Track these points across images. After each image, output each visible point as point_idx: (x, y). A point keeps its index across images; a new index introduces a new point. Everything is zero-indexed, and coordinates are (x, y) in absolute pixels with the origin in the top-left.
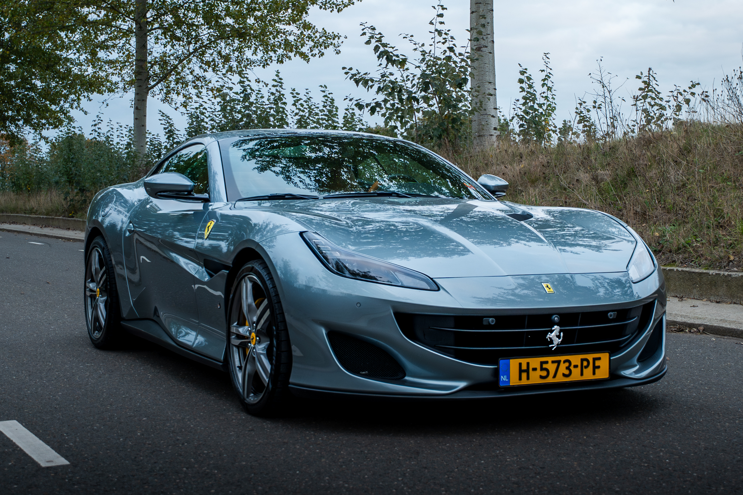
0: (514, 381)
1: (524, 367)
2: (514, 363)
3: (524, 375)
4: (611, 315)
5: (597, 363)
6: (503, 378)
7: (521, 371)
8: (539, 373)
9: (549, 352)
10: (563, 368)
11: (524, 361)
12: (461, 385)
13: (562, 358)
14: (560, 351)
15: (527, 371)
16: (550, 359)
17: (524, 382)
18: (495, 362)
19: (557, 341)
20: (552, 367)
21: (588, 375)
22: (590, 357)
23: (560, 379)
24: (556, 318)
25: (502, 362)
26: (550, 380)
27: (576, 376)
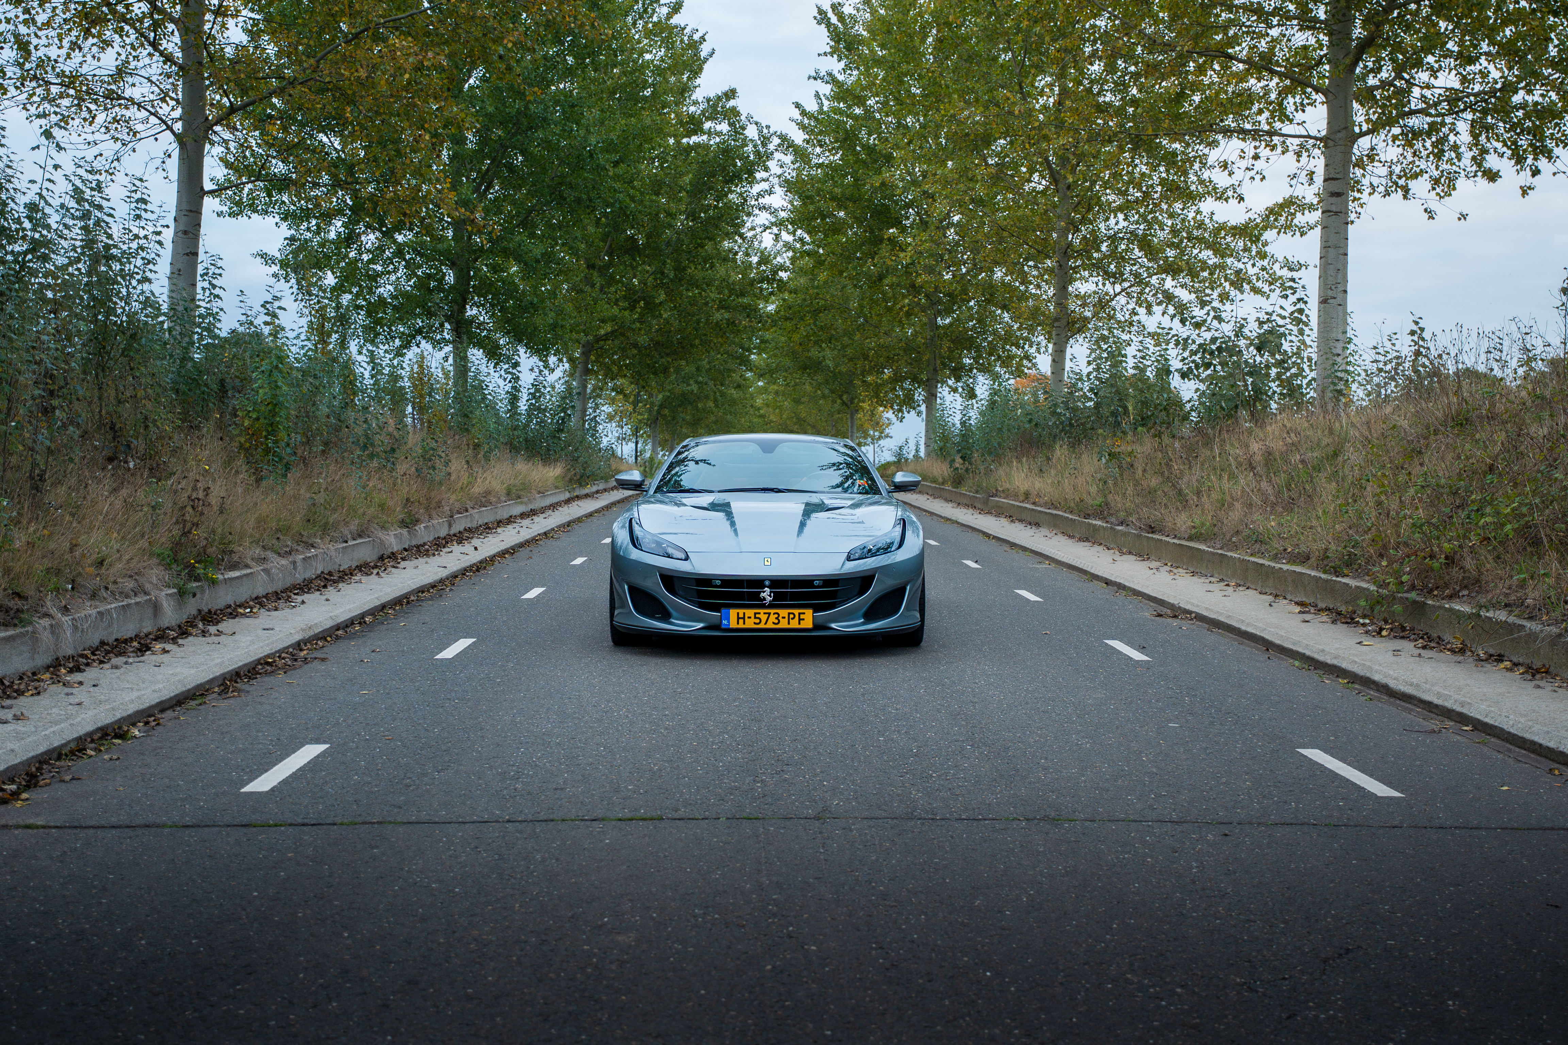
0: (733, 624)
1: (741, 615)
2: (733, 613)
3: (741, 621)
4: (816, 583)
5: (802, 616)
6: (725, 622)
7: (738, 618)
8: (753, 620)
9: (763, 606)
10: (773, 618)
11: (741, 612)
12: (701, 625)
13: (772, 611)
14: (771, 606)
15: (744, 618)
16: (762, 611)
17: (741, 626)
18: (719, 611)
19: (769, 599)
20: (764, 618)
21: (794, 624)
22: (796, 612)
23: (770, 625)
24: (767, 583)
25: (723, 610)
26: (762, 626)
27: (783, 624)
